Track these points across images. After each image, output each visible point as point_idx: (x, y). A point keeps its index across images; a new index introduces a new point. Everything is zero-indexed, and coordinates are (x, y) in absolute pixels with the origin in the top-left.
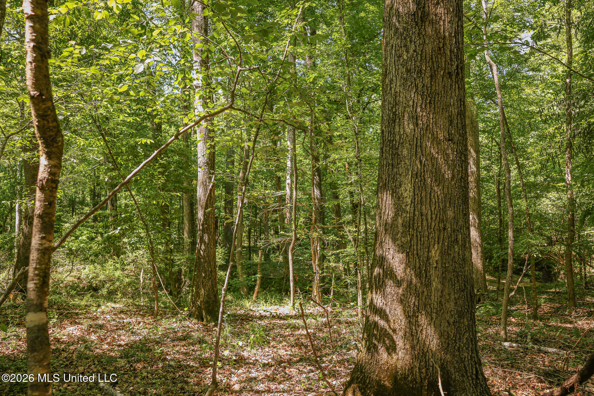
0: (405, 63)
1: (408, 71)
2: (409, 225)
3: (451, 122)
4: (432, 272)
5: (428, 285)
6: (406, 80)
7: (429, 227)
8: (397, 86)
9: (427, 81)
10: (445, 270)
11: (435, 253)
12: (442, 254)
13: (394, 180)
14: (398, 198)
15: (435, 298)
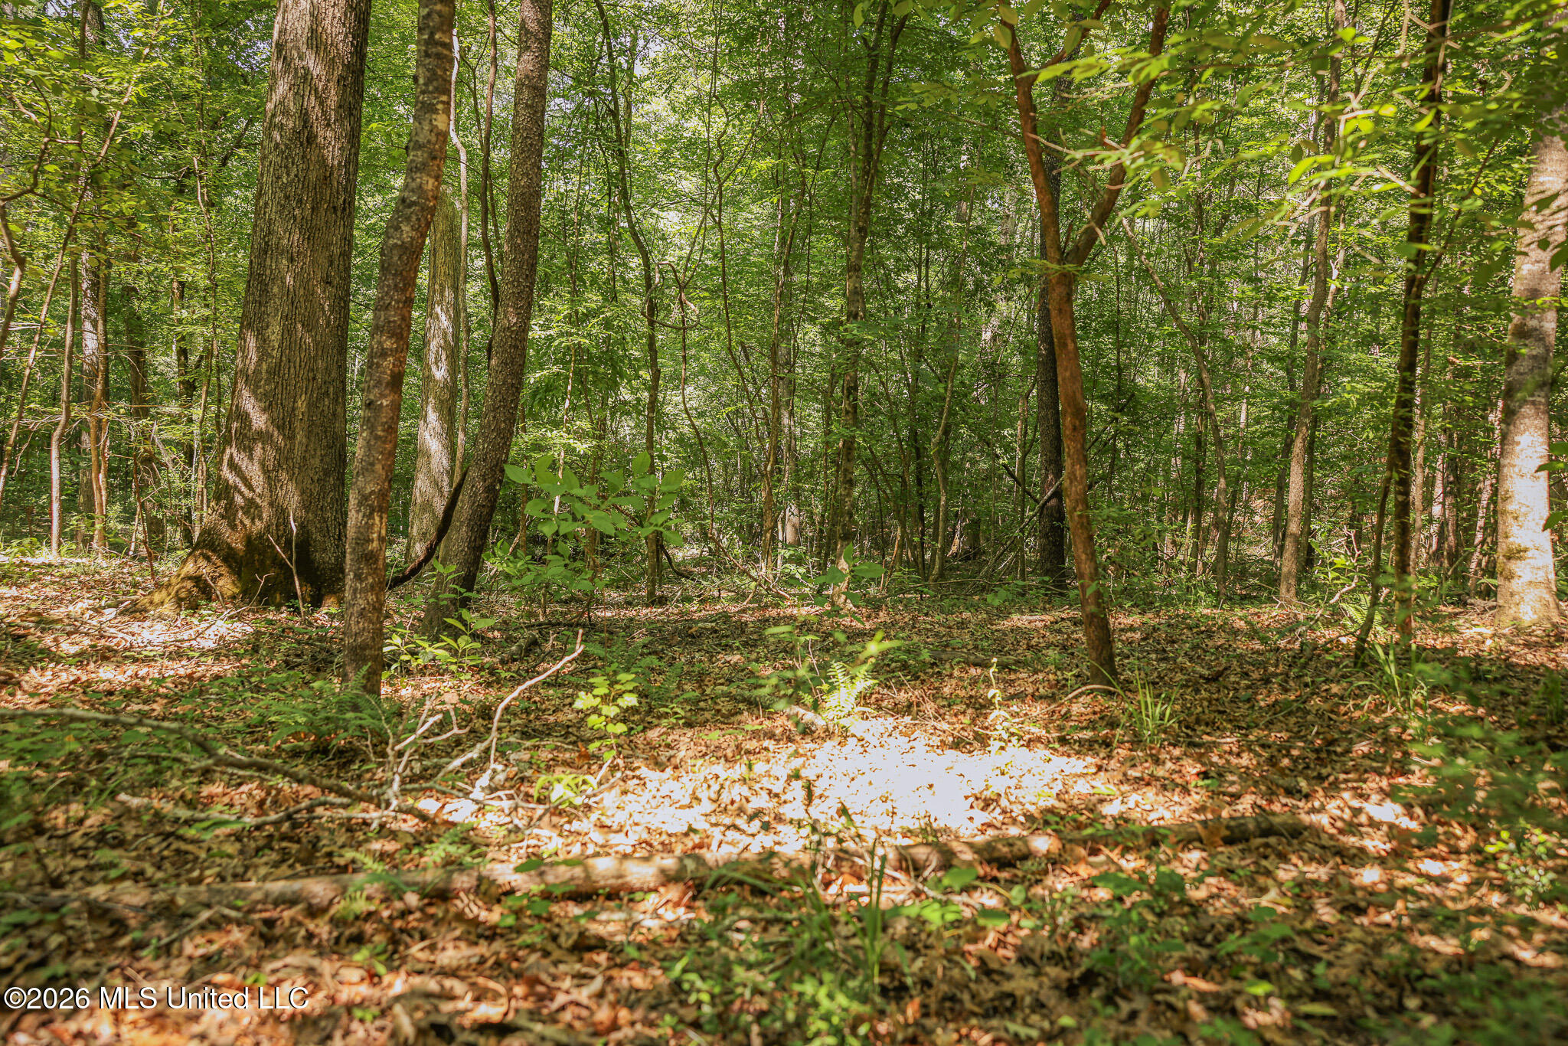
0: (283, 188)
1: (287, 197)
2: (273, 372)
3: (331, 263)
4: (297, 424)
5: (291, 438)
6: (283, 207)
7: (297, 375)
8: (272, 212)
9: (308, 213)
10: (312, 424)
11: (301, 404)
12: (309, 405)
13: (261, 320)
14: (263, 341)
15: (298, 452)
